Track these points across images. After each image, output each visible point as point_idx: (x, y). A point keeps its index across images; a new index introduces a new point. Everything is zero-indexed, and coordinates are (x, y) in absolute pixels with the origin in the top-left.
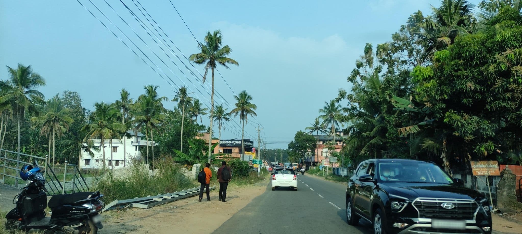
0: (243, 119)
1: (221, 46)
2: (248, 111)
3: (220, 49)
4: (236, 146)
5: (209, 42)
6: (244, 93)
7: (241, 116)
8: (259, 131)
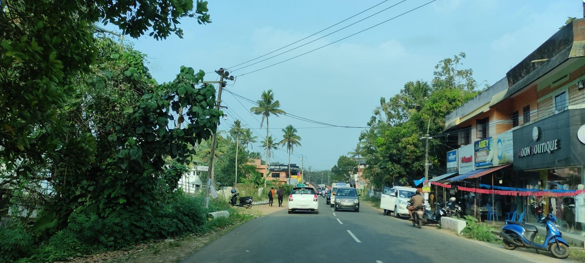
0: (290, 149)
1: (273, 102)
2: (294, 142)
3: (272, 103)
4: (283, 170)
5: (264, 99)
6: (291, 126)
7: (288, 147)
8: (302, 160)
